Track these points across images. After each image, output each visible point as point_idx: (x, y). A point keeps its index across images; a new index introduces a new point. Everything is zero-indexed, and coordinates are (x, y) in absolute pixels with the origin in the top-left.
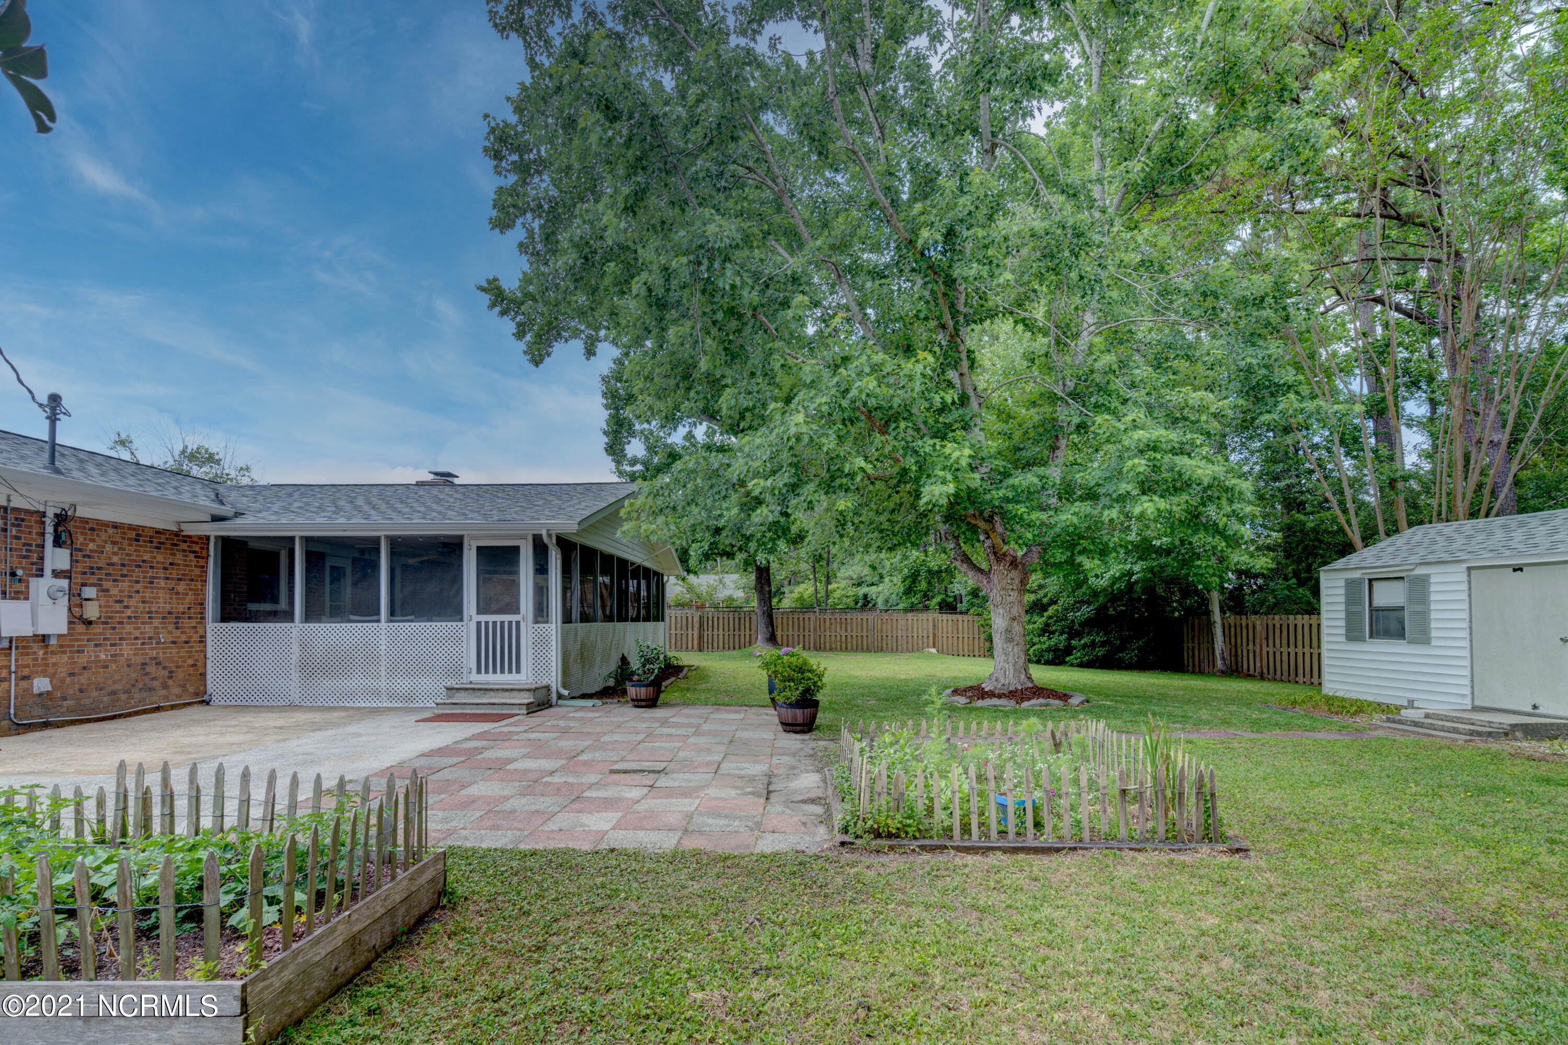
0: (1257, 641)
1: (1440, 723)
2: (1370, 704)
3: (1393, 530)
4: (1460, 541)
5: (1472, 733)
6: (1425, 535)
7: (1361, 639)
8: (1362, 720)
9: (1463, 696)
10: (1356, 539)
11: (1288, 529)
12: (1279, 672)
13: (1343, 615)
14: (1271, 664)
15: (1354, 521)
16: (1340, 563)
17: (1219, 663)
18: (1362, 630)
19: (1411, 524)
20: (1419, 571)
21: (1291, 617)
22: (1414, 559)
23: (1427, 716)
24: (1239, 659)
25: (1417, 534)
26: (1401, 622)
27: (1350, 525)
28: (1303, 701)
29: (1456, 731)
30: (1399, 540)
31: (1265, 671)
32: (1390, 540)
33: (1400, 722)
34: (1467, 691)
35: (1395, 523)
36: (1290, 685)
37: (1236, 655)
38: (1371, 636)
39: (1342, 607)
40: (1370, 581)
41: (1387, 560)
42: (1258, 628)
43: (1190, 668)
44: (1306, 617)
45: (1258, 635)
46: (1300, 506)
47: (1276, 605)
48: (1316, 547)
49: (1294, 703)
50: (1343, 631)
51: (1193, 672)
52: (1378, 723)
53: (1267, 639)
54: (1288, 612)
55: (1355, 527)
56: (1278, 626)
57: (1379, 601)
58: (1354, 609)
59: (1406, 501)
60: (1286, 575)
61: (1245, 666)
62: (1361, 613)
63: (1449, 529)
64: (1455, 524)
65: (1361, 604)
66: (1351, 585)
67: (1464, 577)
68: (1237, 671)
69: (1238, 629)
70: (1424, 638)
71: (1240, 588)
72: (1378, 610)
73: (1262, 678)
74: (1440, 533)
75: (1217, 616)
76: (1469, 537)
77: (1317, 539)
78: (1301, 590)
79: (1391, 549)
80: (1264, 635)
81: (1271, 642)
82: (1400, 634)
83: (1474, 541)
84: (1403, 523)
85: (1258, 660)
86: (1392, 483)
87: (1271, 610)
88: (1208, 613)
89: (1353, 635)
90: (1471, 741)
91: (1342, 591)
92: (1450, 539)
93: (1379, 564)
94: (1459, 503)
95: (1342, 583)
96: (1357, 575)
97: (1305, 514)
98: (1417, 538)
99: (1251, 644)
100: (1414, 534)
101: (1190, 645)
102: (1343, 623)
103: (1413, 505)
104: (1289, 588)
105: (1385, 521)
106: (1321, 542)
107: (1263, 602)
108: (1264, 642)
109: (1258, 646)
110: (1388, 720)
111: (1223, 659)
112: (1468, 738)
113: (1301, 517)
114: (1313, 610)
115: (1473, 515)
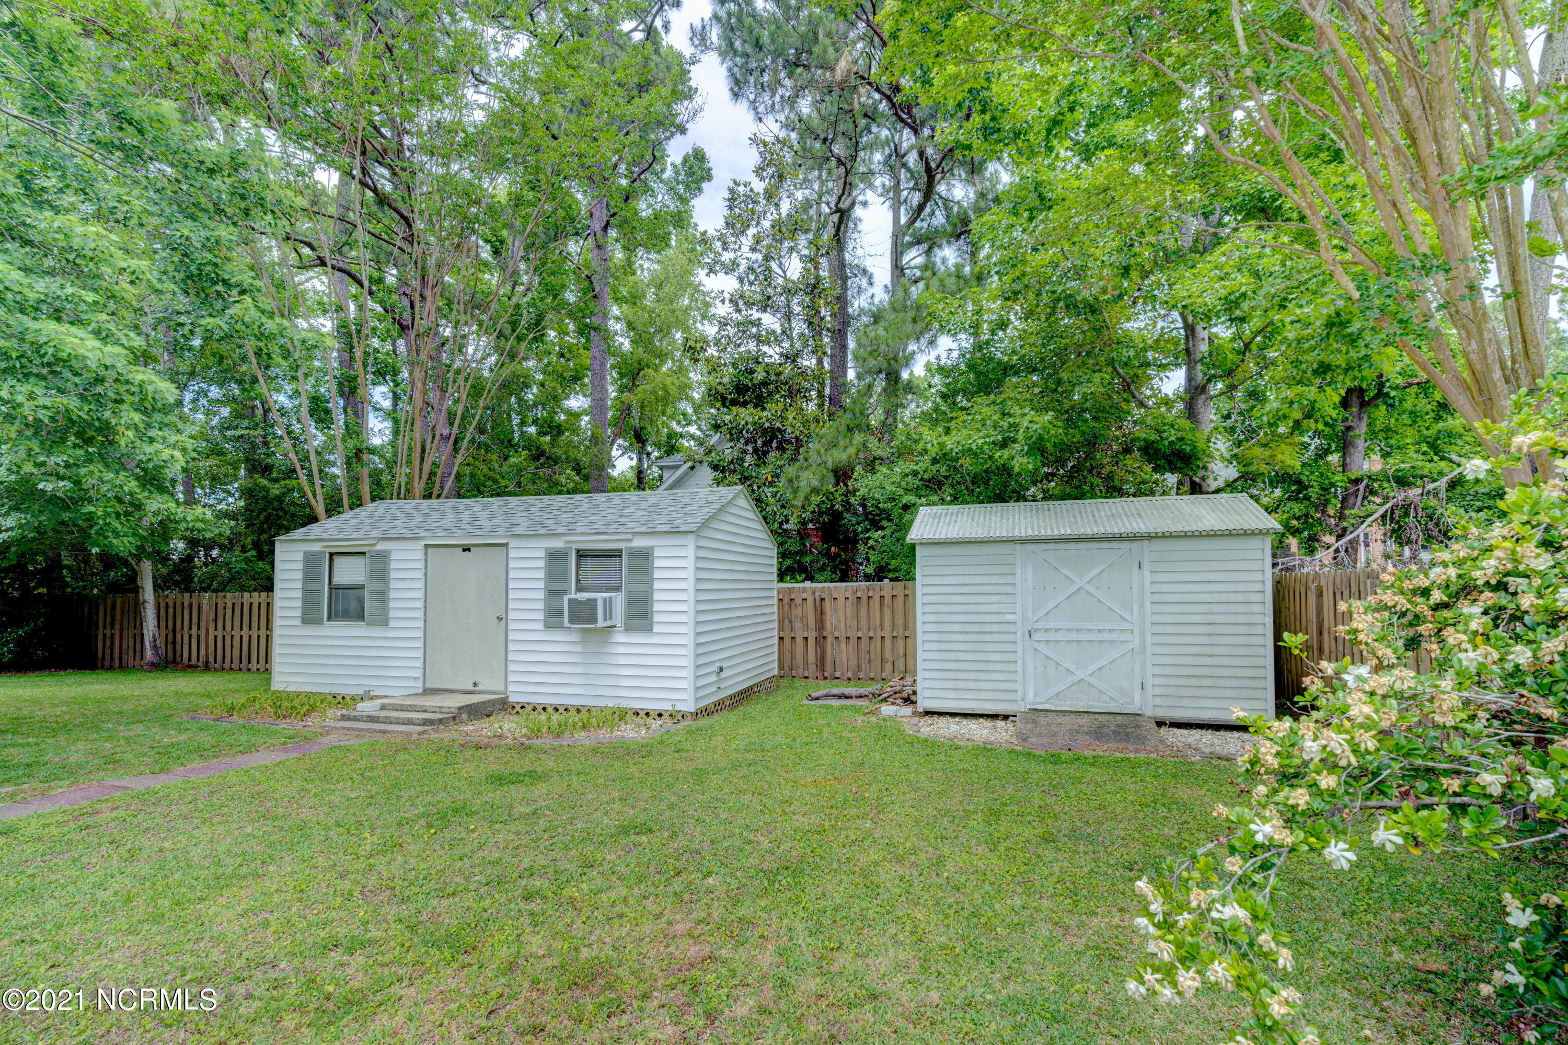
0: (203, 623)
1: (395, 714)
2: (323, 697)
3: (357, 503)
4: (418, 519)
5: (426, 722)
6: (387, 510)
7: (318, 622)
8: (314, 722)
9: (416, 679)
10: (320, 509)
11: (248, 493)
12: (228, 660)
13: (299, 594)
14: (220, 651)
15: (319, 491)
16: (299, 533)
17: (149, 653)
18: (320, 612)
19: (373, 500)
20: (381, 547)
21: (246, 595)
22: (376, 533)
23: (383, 707)
24: (178, 647)
25: (380, 507)
26: (361, 601)
27: (315, 495)
28: (243, 706)
29: (410, 722)
30: (362, 513)
31: (211, 659)
32: (352, 513)
33: (355, 719)
34: (419, 674)
35: (359, 498)
36: (239, 676)
37: (174, 643)
38: (329, 619)
39: (299, 585)
40: (331, 555)
41: (349, 533)
42: (205, 608)
43: (107, 663)
44: (264, 595)
45: (204, 617)
46: (266, 470)
47: (231, 580)
48: (280, 517)
49: (231, 710)
50: (298, 613)
51: (111, 668)
52: (332, 723)
53: (216, 621)
54: (243, 588)
55: (320, 498)
56: (229, 605)
57: (338, 579)
58: (313, 586)
59: (370, 476)
60: (243, 547)
61: (186, 655)
62: (319, 592)
63: (408, 505)
64: (414, 502)
65: (320, 581)
66: (310, 559)
67: (420, 555)
68: (174, 661)
69: (179, 611)
70: (383, 621)
71: (189, 559)
72: (338, 588)
73: (207, 667)
74: (400, 509)
75: (148, 594)
76: (425, 515)
77: (282, 509)
78: (260, 564)
79: (353, 522)
80: (212, 616)
81: (220, 624)
82: (360, 616)
83: (430, 520)
84: (367, 497)
85: (203, 646)
86: (358, 452)
87: (223, 587)
88: (136, 590)
89: (310, 617)
90: (424, 732)
91: (300, 566)
92: (409, 516)
93: (341, 536)
94: (416, 484)
95: (300, 557)
96: (316, 547)
97: (271, 480)
98: (380, 512)
99: (194, 627)
100: (377, 508)
101: (108, 632)
102: (299, 604)
103: (377, 483)
104: (247, 561)
105: (350, 495)
106: (286, 513)
107: (213, 577)
108: (212, 625)
109: (203, 630)
110: (344, 718)
111: (155, 647)
112: (422, 728)
113: (263, 482)
114: (268, 586)
115: (428, 496)
